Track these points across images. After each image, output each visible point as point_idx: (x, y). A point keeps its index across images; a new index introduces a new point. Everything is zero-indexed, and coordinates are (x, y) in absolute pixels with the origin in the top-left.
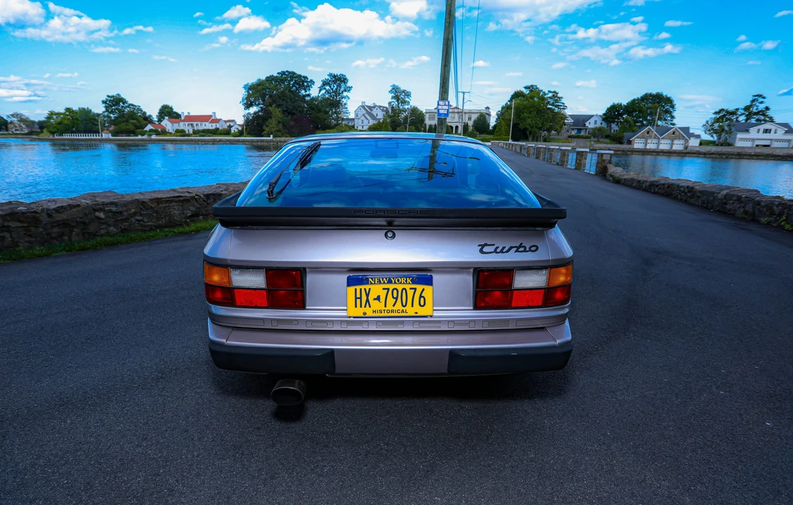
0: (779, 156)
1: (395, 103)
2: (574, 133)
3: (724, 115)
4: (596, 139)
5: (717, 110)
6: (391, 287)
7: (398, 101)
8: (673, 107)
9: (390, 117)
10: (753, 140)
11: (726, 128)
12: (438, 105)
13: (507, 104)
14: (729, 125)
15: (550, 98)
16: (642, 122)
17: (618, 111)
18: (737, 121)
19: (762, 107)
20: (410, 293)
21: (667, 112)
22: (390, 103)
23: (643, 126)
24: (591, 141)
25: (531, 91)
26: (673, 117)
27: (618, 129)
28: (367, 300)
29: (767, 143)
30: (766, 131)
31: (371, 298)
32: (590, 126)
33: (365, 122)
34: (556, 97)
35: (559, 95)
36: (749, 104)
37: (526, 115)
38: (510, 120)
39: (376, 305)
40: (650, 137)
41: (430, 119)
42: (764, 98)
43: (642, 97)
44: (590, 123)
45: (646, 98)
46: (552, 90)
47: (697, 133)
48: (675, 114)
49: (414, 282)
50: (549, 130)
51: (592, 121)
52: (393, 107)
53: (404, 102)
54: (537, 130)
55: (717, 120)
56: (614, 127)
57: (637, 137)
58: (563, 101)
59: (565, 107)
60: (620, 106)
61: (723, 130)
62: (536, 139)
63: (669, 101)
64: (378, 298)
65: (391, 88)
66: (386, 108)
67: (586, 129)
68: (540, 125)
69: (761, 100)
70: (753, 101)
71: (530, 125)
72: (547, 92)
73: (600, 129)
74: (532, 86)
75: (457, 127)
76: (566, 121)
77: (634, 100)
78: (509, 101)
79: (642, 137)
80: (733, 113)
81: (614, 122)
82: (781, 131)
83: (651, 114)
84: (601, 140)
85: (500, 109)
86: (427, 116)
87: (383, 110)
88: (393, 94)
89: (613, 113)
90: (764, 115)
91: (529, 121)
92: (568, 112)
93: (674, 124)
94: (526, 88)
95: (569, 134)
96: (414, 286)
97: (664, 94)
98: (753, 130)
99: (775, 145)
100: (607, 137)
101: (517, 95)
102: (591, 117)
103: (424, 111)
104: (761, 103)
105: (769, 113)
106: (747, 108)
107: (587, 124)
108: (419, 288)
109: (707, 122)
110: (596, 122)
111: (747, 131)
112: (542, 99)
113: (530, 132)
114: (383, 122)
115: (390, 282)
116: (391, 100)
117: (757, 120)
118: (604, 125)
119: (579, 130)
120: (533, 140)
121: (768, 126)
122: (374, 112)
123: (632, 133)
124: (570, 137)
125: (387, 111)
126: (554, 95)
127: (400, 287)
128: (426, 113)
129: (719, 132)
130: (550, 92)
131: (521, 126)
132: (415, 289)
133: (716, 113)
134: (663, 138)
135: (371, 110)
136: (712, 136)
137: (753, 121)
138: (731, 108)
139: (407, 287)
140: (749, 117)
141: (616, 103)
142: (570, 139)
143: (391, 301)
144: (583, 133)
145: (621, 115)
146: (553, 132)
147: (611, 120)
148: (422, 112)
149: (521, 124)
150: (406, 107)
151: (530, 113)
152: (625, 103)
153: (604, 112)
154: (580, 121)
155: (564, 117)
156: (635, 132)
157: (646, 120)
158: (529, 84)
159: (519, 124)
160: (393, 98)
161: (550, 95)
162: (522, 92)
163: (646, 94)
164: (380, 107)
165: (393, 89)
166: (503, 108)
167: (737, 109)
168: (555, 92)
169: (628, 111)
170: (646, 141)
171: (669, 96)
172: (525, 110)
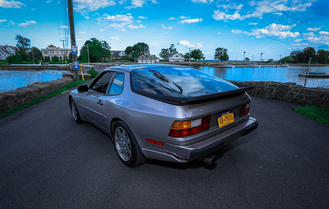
0: (182, 64)
1: (21, 45)
2: (115, 58)
3: (164, 51)
4: (124, 61)
5: (162, 49)
6: (226, 115)
7: (22, 44)
8: (148, 48)
9: (20, 52)
10: (174, 59)
11: (166, 55)
12: (72, 48)
13: (84, 46)
14: (166, 54)
15: (103, 44)
16: (139, 53)
17: (130, 49)
18: (168, 53)
19: (174, 48)
20: (229, 116)
21: (147, 50)
22: (17, 45)
23: (140, 55)
24: (122, 61)
25: (94, 41)
26: (149, 51)
27: (131, 56)
28: (223, 121)
29: (178, 60)
30: (177, 56)
31: (223, 120)
32: (121, 55)
33: (3, 55)
34: (106, 43)
35: (107, 43)
36: (170, 47)
37: (95, 51)
38: (88, 53)
39: (224, 122)
40: (144, 59)
41: (45, 53)
42: (174, 45)
43: (137, 44)
44: (120, 54)
45: (139, 44)
46: (104, 41)
47: (158, 57)
48: (149, 50)
49: (230, 113)
50: (105, 58)
51: (121, 53)
52: (20, 47)
53: (27, 44)
54: (100, 58)
55: (163, 53)
56: (130, 56)
57: (139, 59)
58: (109, 45)
59: (110, 48)
60: (130, 47)
61: (165, 56)
62: (100, 62)
63: (146, 45)
64: (224, 120)
65: (16, 37)
66: (15, 47)
67: (119, 57)
68: (101, 56)
69: (173, 46)
70: (171, 46)
71: (97, 55)
72: (101, 41)
73: (125, 57)
74: (94, 38)
75: (61, 57)
76: (111, 53)
77: (135, 45)
78: (84, 45)
79: (141, 59)
80: (167, 50)
81: (129, 54)
82: (180, 56)
83: (142, 50)
84: (126, 61)
85: (81, 49)
86: (43, 52)
87: (13, 49)
88: (18, 40)
89: (129, 50)
90: (175, 51)
91: (96, 54)
92: (111, 50)
93: (150, 54)
94: (91, 39)
95: (113, 59)
96: (230, 114)
97: (145, 43)
98: (173, 56)
99: (180, 61)
100: (128, 59)
101: (88, 42)
102: (120, 52)
103: (40, 49)
104: (174, 47)
105: (177, 50)
106: (170, 49)
107: (119, 54)
108: (231, 114)
109: (160, 53)
110: (123, 54)
111: (172, 56)
112: (100, 44)
113: (97, 59)
114: (16, 55)
115: (226, 114)
116: (17, 43)
117: (174, 53)
118: (126, 55)
119: (116, 57)
120: (99, 62)
121: (177, 55)
122: (8, 49)
123: (137, 58)
124: (114, 60)
125: (16, 49)
126: (104, 43)
127: (227, 115)
128: (42, 50)
129: (164, 57)
130: (103, 41)
131: (93, 56)
132: (230, 115)
133: (162, 50)
134: (148, 59)
135: (5, 49)
136: (162, 58)
137: (173, 53)
138: (166, 49)
139: (229, 114)
140: (171, 51)
141: (129, 46)
142: (114, 61)
143: (227, 119)
144: (118, 58)
145: (131, 51)
146: (107, 58)
147: (128, 53)
148: (39, 50)
149: (93, 55)
150: (28, 47)
151: (96, 50)
152: (132, 46)
153: (125, 50)
154: (117, 53)
155: (110, 52)
156: (138, 57)
157: (141, 53)
158: (93, 38)
159: (92, 55)
160: (19, 42)
161: (103, 42)
162: (90, 41)
163: (139, 43)
164: (11, 47)
165: (18, 37)
166: (82, 48)
167: (168, 49)
168: (105, 41)
169: (134, 49)
170: (143, 61)
171: (146, 44)
172: (93, 49)
